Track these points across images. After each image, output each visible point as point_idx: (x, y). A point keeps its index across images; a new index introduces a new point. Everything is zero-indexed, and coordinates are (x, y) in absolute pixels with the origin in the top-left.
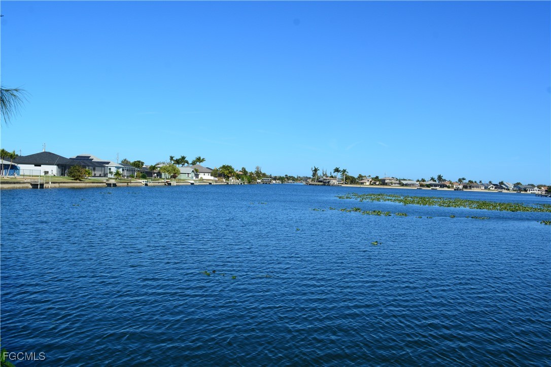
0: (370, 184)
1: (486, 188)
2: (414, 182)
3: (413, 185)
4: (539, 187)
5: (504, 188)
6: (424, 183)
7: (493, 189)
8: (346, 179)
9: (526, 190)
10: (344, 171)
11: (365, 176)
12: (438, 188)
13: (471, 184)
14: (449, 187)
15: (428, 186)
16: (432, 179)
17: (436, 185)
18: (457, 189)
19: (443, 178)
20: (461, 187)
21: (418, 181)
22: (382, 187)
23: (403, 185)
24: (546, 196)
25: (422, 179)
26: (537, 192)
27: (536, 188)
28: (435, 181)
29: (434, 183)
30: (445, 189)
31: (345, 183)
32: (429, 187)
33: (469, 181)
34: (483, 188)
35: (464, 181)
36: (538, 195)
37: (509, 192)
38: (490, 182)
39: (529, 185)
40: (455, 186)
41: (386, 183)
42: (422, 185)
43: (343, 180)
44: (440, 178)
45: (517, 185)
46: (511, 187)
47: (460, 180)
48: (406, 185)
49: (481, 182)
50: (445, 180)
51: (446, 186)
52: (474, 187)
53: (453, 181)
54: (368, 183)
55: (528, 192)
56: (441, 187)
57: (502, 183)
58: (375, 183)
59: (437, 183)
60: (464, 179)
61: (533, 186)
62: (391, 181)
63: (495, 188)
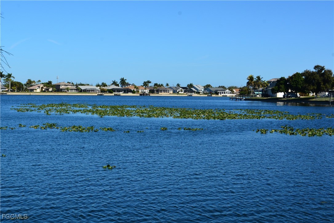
0: (42, 91)
1: (174, 92)
2: (94, 87)
3: (93, 90)
4: (231, 89)
5: (194, 92)
6: (105, 88)
7: (182, 94)
8: (12, 85)
9: (217, 93)
10: (10, 76)
11: (34, 82)
12: (122, 94)
13: (157, 88)
14: (133, 92)
15: (110, 91)
16: (114, 83)
17: (119, 90)
18: (143, 94)
19: (126, 81)
20: (147, 91)
21: (98, 86)
22: (56, 94)
23: (81, 91)
24: (241, 99)
25: (103, 83)
26: (228, 95)
27: (227, 90)
28: (118, 85)
29: (117, 87)
30: (130, 94)
31: (11, 91)
32: (111, 93)
33: (156, 84)
34: (171, 92)
35: (150, 85)
36: (231, 98)
37: (199, 95)
38: (178, 85)
39: (220, 87)
40: (140, 91)
41: (62, 89)
42: (103, 91)
43: (8, 87)
44: (123, 81)
45: (207, 87)
46: (202, 89)
47: (146, 84)
48: (85, 91)
49: (167, 85)
50: (128, 84)
51: (131, 91)
52: (161, 91)
53: (137, 85)
54: (39, 90)
55: (220, 95)
56: (125, 92)
57: (191, 86)
58: (48, 90)
59: (120, 87)
60: (149, 82)
61: (224, 88)
62: (66, 87)
63: (185, 92)
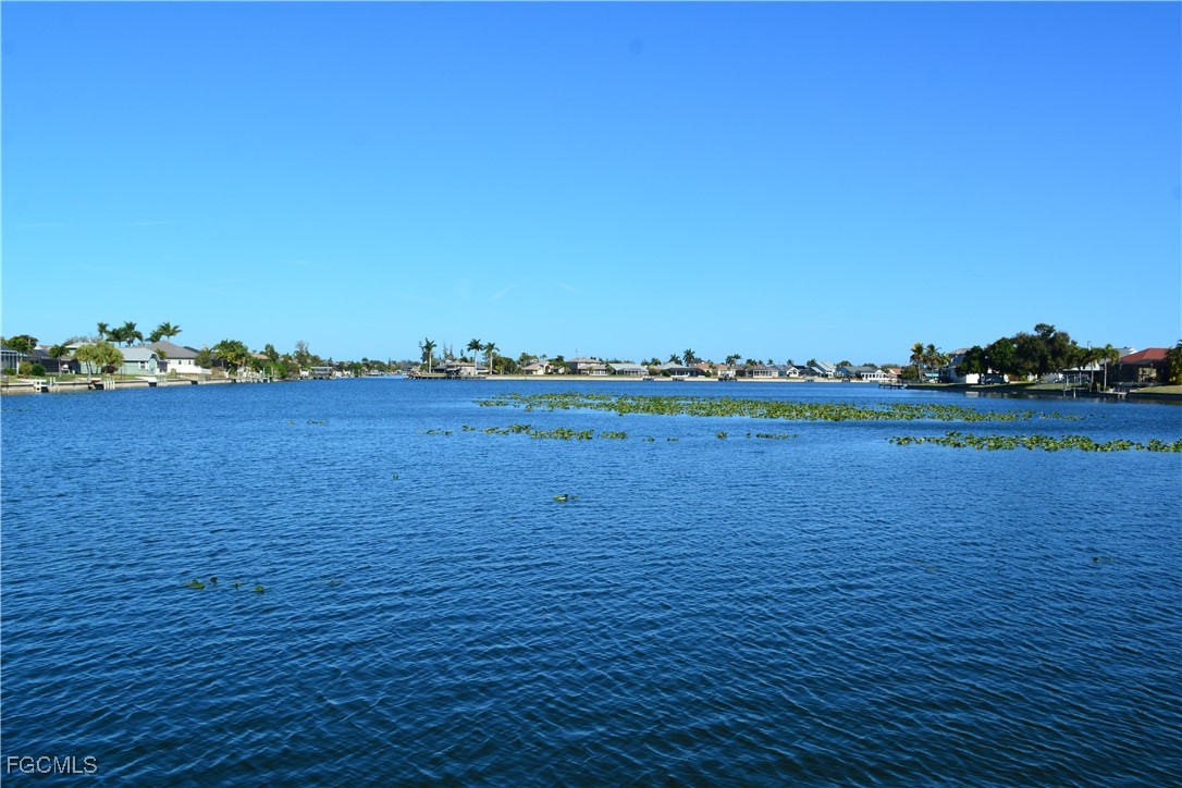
0: (547, 373)
1: (781, 374)
2: (638, 366)
3: (635, 372)
4: (885, 369)
5: (818, 374)
6: (658, 368)
7: (796, 377)
8: (495, 363)
9: (859, 377)
10: (491, 347)
11: (535, 357)
12: (686, 378)
13: (751, 368)
14: (708, 375)
15: (666, 373)
16: (674, 359)
17: (681, 372)
18: (724, 379)
19: (695, 356)
20: (732, 373)
21: (645, 363)
22: (571, 378)
23: (614, 373)
24: (899, 387)
25: (653, 360)
26: (881, 380)
27: (879, 371)
28: (680, 363)
29: (678, 366)
30: (701, 378)
31: (493, 373)
32: (668, 376)
33: (749, 361)
34: (776, 374)
35: (738, 362)
36: (884, 386)
37: (826, 381)
38: (790, 362)
39: (865, 365)
40: (719, 373)
41: (580, 370)
42: (653, 373)
43: (489, 366)
44: (689, 356)
45: (842, 366)
46: (831, 370)
47: (730, 360)
48: (621, 373)
49: (771, 362)
50: (699, 361)
51: (703, 373)
52: (757, 373)
53: (716, 362)
54: (541, 372)
55: (865, 380)
56: (692, 375)
57: (812, 363)
58: (556, 371)
59: (684, 366)
60: (737, 357)
61: (873, 367)
62: (589, 366)
63: (801, 374)
